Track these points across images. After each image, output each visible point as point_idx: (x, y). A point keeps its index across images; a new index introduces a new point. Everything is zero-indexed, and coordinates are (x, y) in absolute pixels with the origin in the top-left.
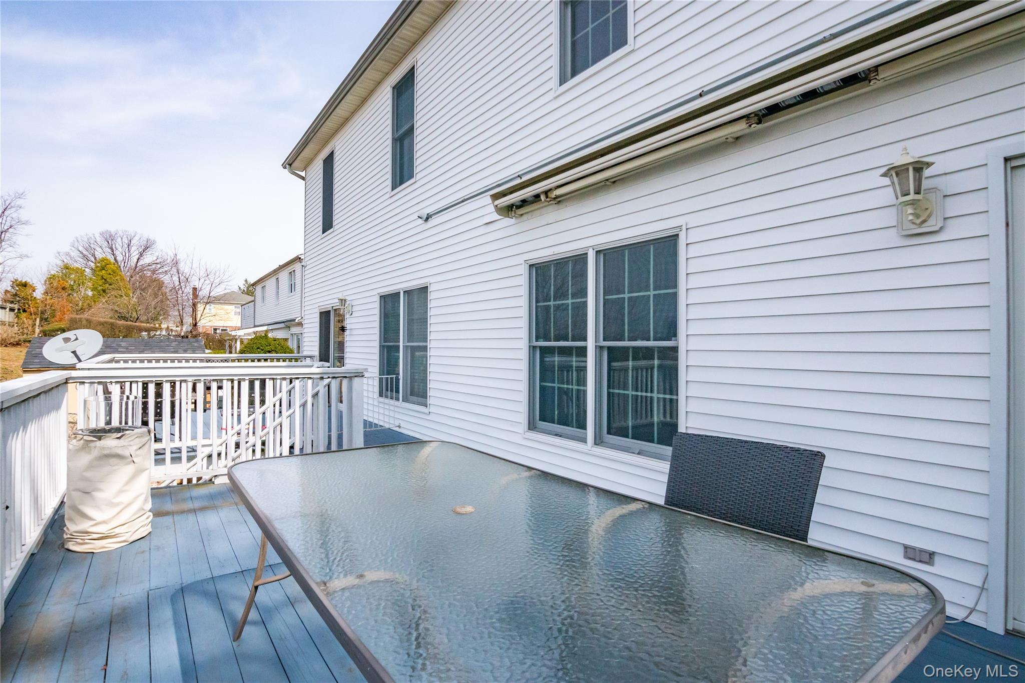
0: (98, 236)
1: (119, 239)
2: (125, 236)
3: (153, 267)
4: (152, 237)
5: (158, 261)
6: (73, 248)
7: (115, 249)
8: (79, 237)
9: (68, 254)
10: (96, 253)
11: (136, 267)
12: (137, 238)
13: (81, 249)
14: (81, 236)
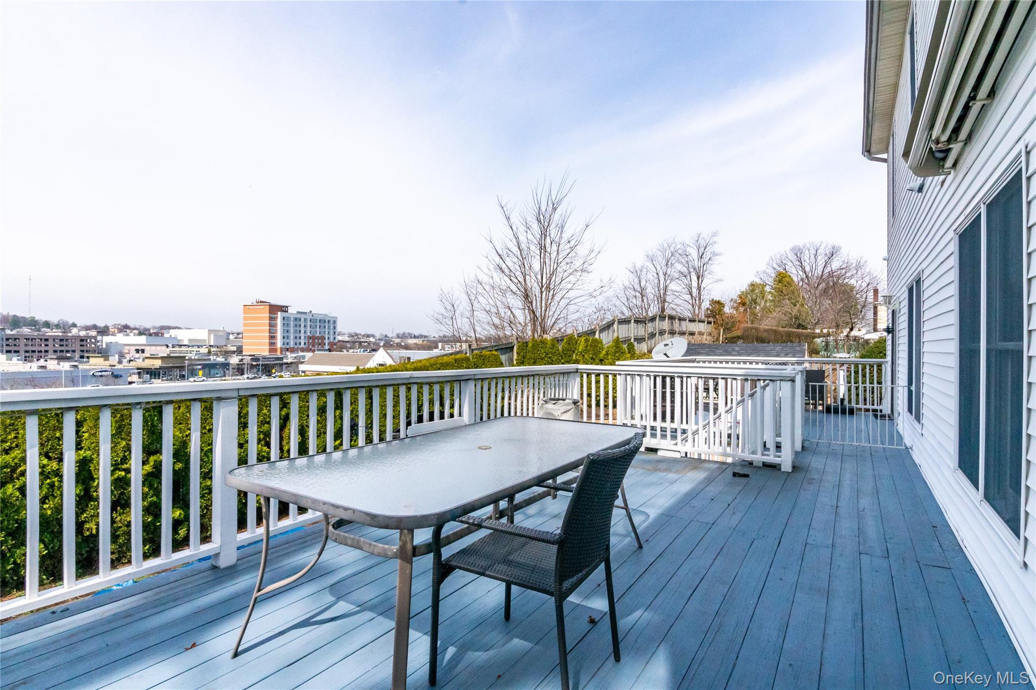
0: (788, 251)
1: (807, 251)
2: (811, 248)
3: (839, 272)
4: (837, 244)
5: (843, 267)
6: (768, 267)
7: (803, 261)
8: (773, 256)
9: (765, 272)
10: (787, 267)
11: (822, 276)
12: (822, 247)
13: (775, 266)
14: (775, 255)
